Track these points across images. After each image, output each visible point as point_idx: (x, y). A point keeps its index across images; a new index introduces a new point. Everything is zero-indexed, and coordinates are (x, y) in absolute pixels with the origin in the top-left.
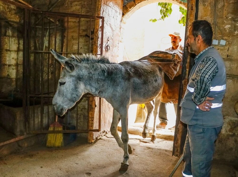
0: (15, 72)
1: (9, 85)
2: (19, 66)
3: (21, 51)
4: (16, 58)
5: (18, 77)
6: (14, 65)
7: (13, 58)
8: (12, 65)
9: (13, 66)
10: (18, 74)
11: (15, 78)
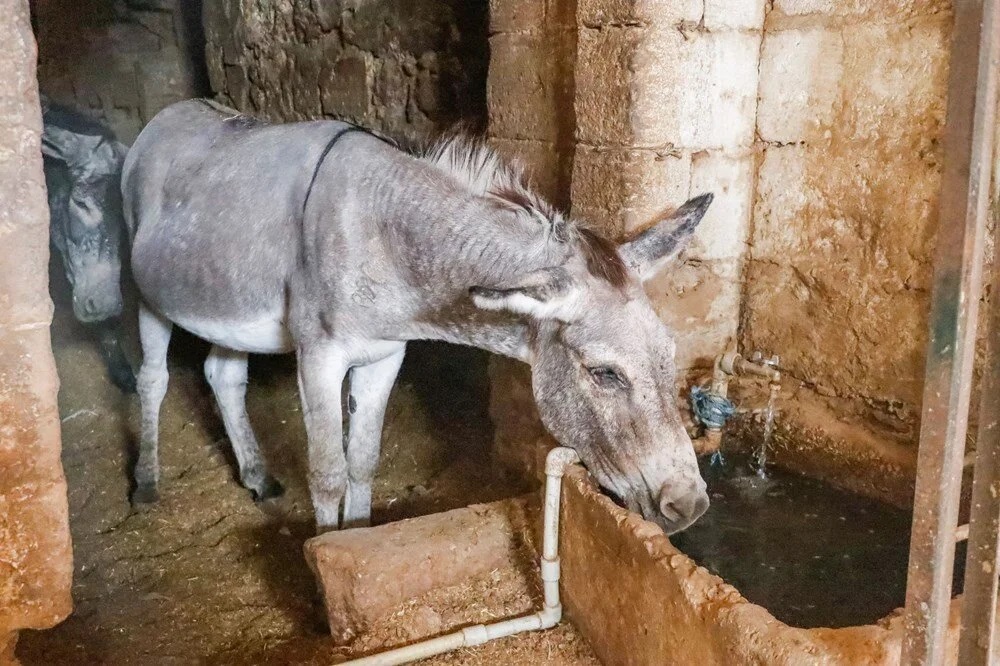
0: (740, 211)
1: (691, 320)
2: (772, 154)
3: (789, 27)
4: (751, 91)
5: (762, 249)
6: (730, 150)
7: (726, 95)
8: (719, 154)
9: (727, 157)
10: (760, 224)
11: (737, 254)
